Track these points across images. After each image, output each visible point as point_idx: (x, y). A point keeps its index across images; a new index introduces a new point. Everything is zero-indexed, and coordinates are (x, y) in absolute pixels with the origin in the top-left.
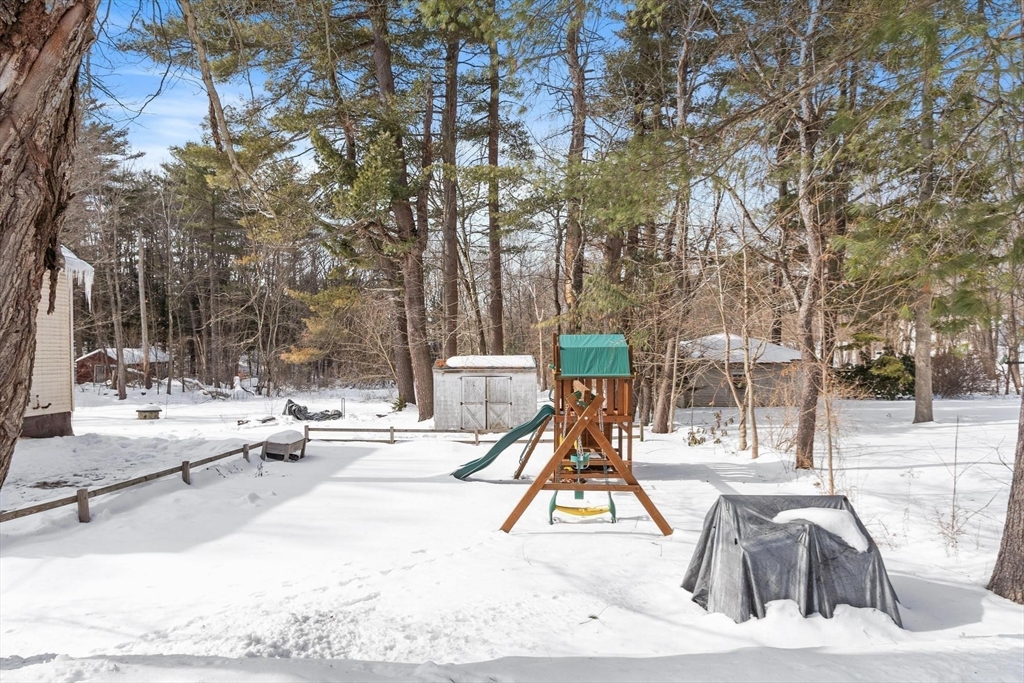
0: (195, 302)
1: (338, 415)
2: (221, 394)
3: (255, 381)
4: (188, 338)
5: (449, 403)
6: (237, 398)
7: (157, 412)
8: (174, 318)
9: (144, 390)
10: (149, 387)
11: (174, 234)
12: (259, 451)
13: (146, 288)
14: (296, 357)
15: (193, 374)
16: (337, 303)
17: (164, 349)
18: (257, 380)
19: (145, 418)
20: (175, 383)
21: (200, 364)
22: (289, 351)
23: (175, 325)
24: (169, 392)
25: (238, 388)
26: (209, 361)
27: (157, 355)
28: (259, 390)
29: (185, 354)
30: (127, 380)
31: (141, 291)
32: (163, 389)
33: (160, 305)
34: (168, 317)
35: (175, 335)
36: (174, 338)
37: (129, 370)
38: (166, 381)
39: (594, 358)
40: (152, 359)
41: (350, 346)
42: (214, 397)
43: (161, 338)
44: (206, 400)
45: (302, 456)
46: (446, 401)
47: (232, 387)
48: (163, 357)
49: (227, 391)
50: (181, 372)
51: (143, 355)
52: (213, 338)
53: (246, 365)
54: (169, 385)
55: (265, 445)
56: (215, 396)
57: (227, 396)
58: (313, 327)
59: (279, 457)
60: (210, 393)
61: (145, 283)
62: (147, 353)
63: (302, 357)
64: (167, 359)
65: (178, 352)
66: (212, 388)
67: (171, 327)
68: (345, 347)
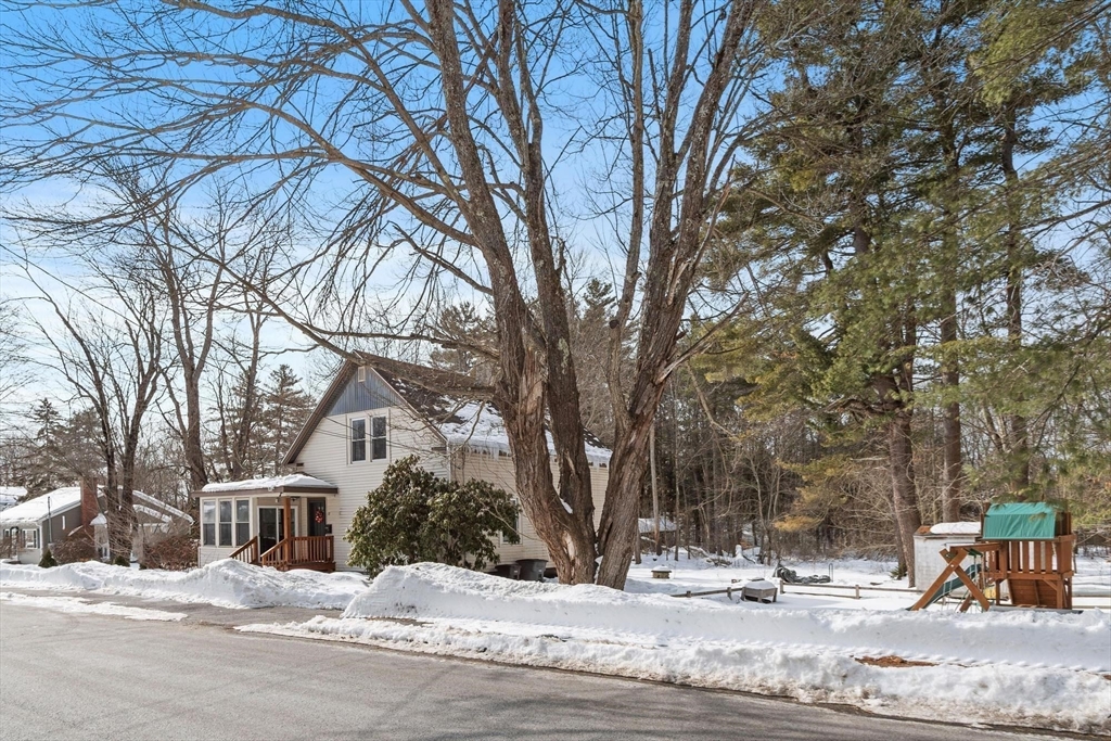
0: (699, 471)
1: (828, 580)
2: (723, 562)
3: (757, 550)
4: (693, 508)
5: (932, 569)
6: (737, 565)
7: (668, 572)
8: (681, 488)
9: (655, 556)
10: (659, 554)
11: (680, 405)
12: (740, 593)
13: (657, 463)
14: (788, 525)
15: (698, 542)
16: (830, 472)
17: (672, 520)
18: (759, 548)
19: (658, 577)
20: (682, 551)
21: (704, 532)
22: (783, 520)
23: (681, 496)
24: (676, 559)
25: (739, 556)
26: (712, 529)
27: (666, 525)
28: (761, 559)
29: (690, 524)
30: (641, 548)
31: (653, 466)
32: (672, 556)
33: (668, 477)
34: (675, 489)
35: (682, 505)
36: (680, 508)
37: (643, 538)
38: (674, 549)
39: (1019, 523)
40: (662, 528)
41: (860, 513)
42: (716, 565)
43: (669, 509)
44: (709, 567)
45: (774, 601)
46: (928, 567)
47: (734, 556)
48: (671, 526)
49: (729, 559)
50: (687, 540)
51: (654, 525)
52: (715, 508)
53: (750, 533)
54: (677, 552)
55: (745, 590)
56: (718, 563)
57: (728, 564)
58: (807, 496)
59: (755, 599)
60: (714, 560)
61: (656, 459)
62: (658, 522)
63: (795, 525)
64: (674, 528)
65: (684, 522)
66: (715, 556)
67: (678, 498)
68: (853, 513)
